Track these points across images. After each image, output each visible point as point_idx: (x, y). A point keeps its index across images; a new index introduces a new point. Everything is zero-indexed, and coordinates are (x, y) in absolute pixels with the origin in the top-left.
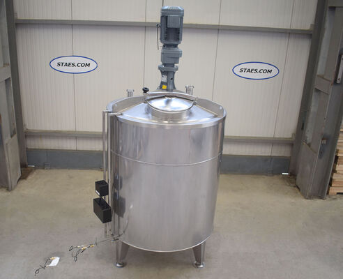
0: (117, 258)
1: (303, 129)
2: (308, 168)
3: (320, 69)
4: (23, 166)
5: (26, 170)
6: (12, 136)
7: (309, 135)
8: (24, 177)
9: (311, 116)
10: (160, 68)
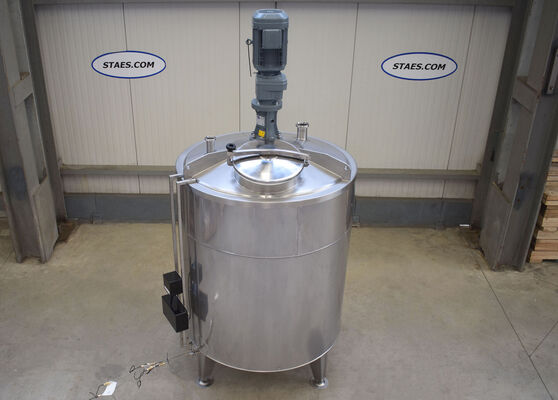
0: (200, 375)
1: (492, 159)
2: (497, 223)
3: (523, 68)
4: (61, 220)
5: (66, 226)
6: (41, 181)
7: (502, 170)
8: (63, 238)
9: (506, 143)
10: (254, 106)
